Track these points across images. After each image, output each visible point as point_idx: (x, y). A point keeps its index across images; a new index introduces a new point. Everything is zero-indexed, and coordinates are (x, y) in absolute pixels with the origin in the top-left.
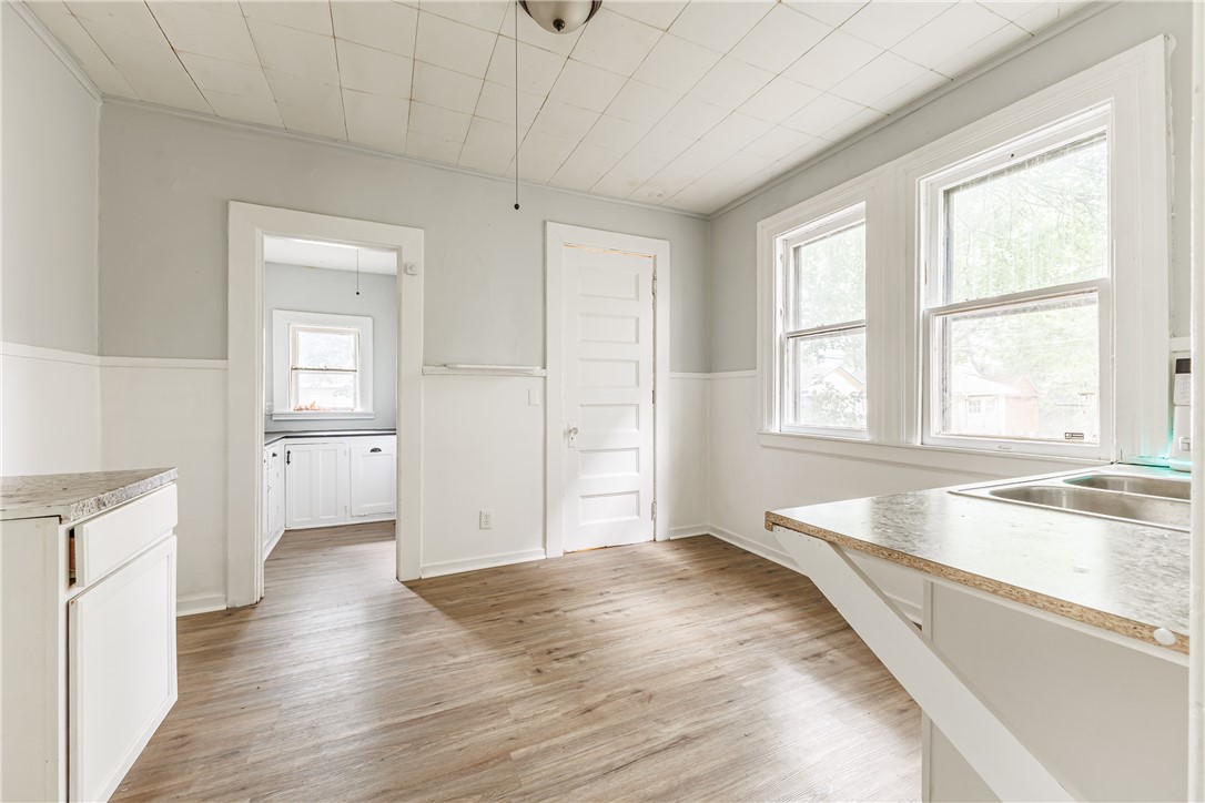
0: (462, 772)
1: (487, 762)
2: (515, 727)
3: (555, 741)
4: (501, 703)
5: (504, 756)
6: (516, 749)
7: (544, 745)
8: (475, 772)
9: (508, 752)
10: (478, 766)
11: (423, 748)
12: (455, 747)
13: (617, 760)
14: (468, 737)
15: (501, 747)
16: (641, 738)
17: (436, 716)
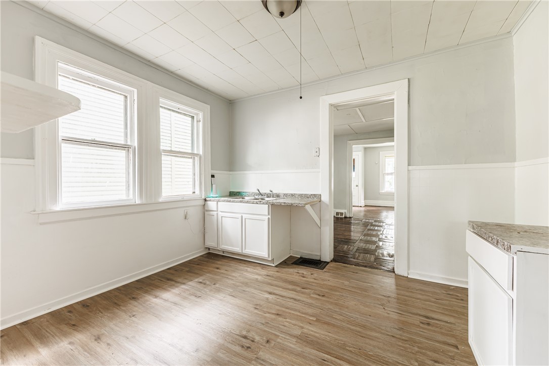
0: (334, 326)
1: (324, 323)
2: (306, 326)
3: (299, 314)
4: (300, 339)
5: (318, 320)
6: (312, 320)
7: (303, 315)
8: (330, 323)
9: (316, 321)
10: (328, 324)
11: (342, 342)
12: (330, 334)
13: (292, 300)
14: (323, 334)
15: (316, 324)
16: (278, 300)
17: (329, 354)
